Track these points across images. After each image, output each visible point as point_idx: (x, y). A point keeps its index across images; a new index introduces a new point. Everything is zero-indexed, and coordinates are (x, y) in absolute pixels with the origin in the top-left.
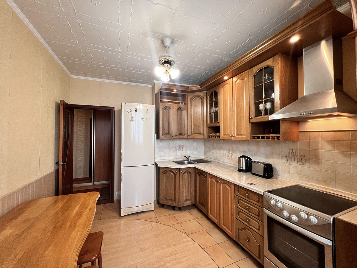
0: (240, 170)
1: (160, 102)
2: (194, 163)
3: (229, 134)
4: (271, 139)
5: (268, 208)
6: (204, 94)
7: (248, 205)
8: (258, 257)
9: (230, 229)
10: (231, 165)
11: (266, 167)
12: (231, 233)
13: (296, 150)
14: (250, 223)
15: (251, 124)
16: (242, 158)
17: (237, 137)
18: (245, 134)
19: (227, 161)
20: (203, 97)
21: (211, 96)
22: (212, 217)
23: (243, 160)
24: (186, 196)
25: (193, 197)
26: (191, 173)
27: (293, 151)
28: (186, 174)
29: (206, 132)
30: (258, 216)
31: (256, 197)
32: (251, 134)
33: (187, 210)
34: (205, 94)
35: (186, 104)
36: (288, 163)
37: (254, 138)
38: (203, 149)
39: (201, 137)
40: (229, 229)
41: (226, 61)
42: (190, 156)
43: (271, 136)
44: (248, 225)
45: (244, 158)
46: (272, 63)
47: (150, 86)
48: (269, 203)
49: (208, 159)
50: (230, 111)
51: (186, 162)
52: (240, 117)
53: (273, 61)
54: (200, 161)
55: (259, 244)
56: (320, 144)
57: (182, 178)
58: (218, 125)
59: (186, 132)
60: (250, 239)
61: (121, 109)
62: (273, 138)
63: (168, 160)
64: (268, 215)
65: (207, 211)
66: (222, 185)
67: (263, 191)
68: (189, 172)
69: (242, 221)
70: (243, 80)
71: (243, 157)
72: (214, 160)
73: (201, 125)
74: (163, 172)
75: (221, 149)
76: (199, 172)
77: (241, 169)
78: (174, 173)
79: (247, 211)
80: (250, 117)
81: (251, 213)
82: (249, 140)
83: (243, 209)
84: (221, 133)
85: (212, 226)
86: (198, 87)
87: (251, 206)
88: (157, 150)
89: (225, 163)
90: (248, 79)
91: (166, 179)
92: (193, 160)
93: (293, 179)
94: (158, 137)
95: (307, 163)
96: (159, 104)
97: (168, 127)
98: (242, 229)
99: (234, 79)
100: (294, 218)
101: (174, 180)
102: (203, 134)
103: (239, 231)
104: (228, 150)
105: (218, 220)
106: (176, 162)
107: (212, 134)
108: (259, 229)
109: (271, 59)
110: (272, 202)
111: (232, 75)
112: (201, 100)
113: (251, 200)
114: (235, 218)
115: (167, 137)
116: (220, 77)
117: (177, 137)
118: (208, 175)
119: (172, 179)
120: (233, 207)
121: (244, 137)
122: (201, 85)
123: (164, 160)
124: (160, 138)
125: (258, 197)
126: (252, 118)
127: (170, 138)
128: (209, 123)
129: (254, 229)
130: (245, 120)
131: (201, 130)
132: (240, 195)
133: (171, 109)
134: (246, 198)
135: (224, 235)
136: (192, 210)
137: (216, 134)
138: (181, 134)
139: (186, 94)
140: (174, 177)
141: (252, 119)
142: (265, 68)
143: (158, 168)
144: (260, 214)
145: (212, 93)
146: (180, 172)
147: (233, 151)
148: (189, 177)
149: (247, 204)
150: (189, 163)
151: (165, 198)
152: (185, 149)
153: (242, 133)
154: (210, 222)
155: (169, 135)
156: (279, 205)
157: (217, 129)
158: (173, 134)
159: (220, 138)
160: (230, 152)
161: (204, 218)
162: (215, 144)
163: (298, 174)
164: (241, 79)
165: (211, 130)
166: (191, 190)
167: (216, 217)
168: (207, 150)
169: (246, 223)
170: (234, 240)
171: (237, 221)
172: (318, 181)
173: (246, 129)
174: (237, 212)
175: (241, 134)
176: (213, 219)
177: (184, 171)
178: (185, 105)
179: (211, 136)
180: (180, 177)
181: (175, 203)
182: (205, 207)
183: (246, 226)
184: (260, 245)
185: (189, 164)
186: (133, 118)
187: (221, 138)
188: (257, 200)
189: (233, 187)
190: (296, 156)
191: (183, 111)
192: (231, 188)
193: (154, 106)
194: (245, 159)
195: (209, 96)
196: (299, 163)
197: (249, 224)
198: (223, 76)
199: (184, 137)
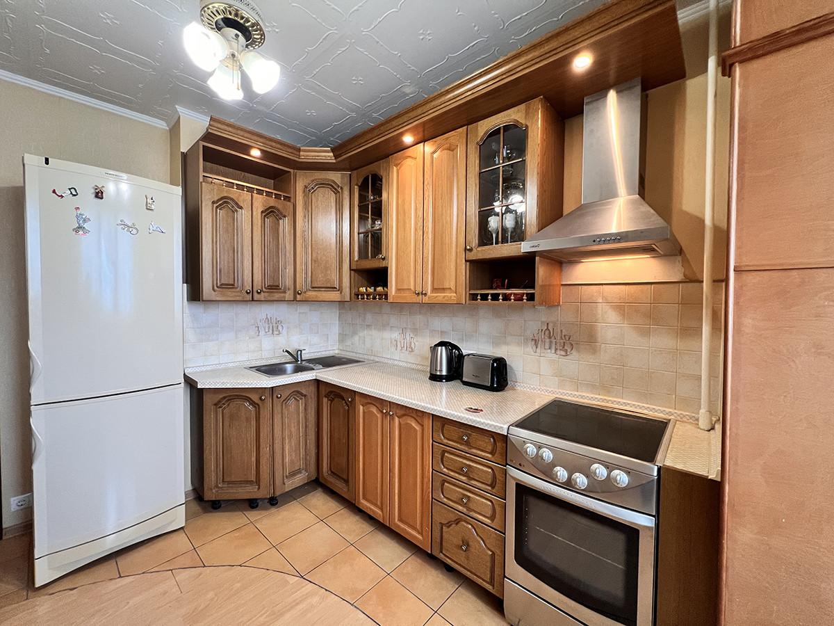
0: (434, 378)
1: (201, 180)
2: (314, 369)
3: (412, 288)
4: (515, 300)
5: (520, 465)
6: (342, 178)
7: (468, 463)
8: (488, 580)
9: (418, 527)
10: (409, 365)
11: (495, 365)
12: (420, 537)
13: (555, 324)
14: (471, 506)
15: (468, 263)
16: (440, 348)
17: (432, 296)
18: (453, 288)
19: (400, 358)
20: (342, 188)
21: (363, 187)
22: (368, 505)
23: (442, 353)
24: (292, 462)
25: (313, 460)
26: (305, 396)
27: (548, 328)
28: (292, 402)
29: (348, 285)
30: (493, 485)
31: (487, 441)
32: (468, 290)
33: (295, 499)
34: (347, 180)
35: (289, 201)
36: (537, 354)
37: (474, 297)
38: (335, 330)
39: (334, 296)
40: (414, 528)
41: (408, 95)
42: (301, 348)
43: (514, 294)
44: (465, 510)
45: (444, 348)
46: (524, 116)
47: (163, 125)
48: (521, 453)
49: (348, 353)
50: (416, 230)
51: (289, 367)
52: (442, 243)
53: (527, 113)
54: (328, 362)
55: (491, 551)
56: (600, 311)
57: (280, 415)
58: (383, 264)
59: (289, 282)
60: (470, 543)
61: (23, 185)
62: (519, 298)
63: (231, 365)
64: (518, 480)
65: (355, 492)
66: (397, 419)
67: (506, 427)
68: (302, 394)
69: (451, 504)
70: (453, 151)
71: (442, 346)
72: (366, 357)
73: (334, 264)
74: (215, 405)
75: (384, 326)
76: (331, 392)
77: (438, 373)
78: (253, 403)
79: (464, 478)
80: (468, 247)
81: (474, 482)
82: (464, 303)
83: (452, 473)
84: (391, 287)
85: (367, 528)
86: (327, 156)
87: (475, 465)
88: (191, 336)
89: (396, 363)
90: (465, 150)
91: (227, 423)
92: (309, 361)
93: (546, 386)
94: (195, 294)
95: (574, 352)
96: (198, 186)
97: (231, 265)
98: (449, 525)
99: (428, 147)
100: (581, 480)
101: (253, 423)
102: (340, 290)
103: (442, 528)
104: (404, 330)
105: (384, 510)
106: (259, 369)
107: (363, 289)
108: (492, 518)
109: (523, 106)
110: (531, 449)
111: (424, 135)
112: (336, 194)
113: (474, 451)
114: (432, 498)
115: (230, 295)
116: (391, 135)
117: (262, 296)
118: (357, 398)
119: (248, 420)
120: (429, 472)
121: (450, 296)
122: (337, 150)
123: (219, 367)
124: (204, 299)
125: (492, 440)
126: (471, 250)
127: (241, 299)
128: (356, 258)
129: (481, 517)
130: (454, 254)
131: (334, 278)
132: (445, 441)
133: (241, 208)
134: (462, 447)
135: (400, 545)
136: (309, 496)
137: (375, 290)
138: (274, 288)
139: (292, 171)
140: (253, 413)
141: (473, 252)
142: (506, 128)
143: (197, 396)
144: (497, 483)
145: (368, 176)
146: (275, 396)
147: (415, 331)
148: (301, 408)
149: (465, 461)
150: (298, 369)
151: (223, 481)
152: (284, 331)
153: (447, 287)
154: (361, 518)
155: (236, 288)
156: (547, 454)
157: (378, 277)
158: (248, 288)
159: (386, 298)
160: (408, 334)
161: (345, 512)
162: (369, 316)
163: (556, 376)
164: (447, 149)
165: (360, 278)
166: (306, 442)
167: (379, 504)
168: (347, 333)
169: (460, 508)
170: (429, 552)
171: (437, 508)
172: (592, 387)
173: (456, 276)
174: (437, 484)
175: (443, 290)
176: (371, 509)
177: (286, 393)
178: (288, 203)
179: (362, 295)
180: (275, 412)
181: (259, 488)
182: (346, 481)
183: (460, 514)
184: (493, 553)
185: (299, 374)
186: (85, 221)
187: (390, 300)
188: (490, 448)
189: (428, 423)
190: (553, 338)
191: (281, 219)
192: (423, 426)
193: (178, 190)
194: (446, 349)
195: (357, 185)
196: (558, 352)
197: (469, 509)
198: (401, 131)
199: (283, 295)
